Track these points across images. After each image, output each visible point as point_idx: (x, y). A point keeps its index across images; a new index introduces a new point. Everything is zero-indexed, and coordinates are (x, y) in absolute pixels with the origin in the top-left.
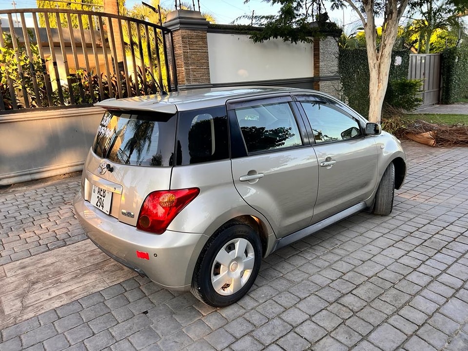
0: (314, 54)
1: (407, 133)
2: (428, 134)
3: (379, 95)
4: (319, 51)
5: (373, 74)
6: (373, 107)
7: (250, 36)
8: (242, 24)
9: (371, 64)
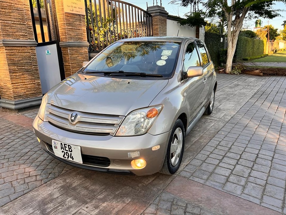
0: (196, 33)
1: (247, 71)
2: (257, 71)
3: (232, 55)
4: (199, 32)
5: (230, 44)
6: (229, 59)
7: (177, 22)
8: (176, 16)
9: (229, 39)
